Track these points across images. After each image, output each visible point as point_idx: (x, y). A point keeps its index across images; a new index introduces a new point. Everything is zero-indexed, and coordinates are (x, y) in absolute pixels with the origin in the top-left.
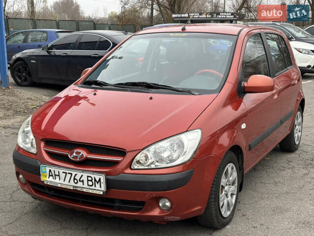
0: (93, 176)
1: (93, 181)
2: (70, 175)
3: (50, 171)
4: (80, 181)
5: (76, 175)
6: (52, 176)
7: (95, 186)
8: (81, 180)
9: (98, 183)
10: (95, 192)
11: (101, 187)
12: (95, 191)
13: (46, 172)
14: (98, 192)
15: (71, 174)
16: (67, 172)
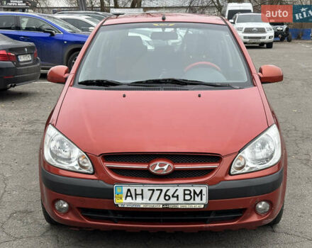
0: (192, 189)
1: (192, 194)
2: (159, 192)
3: (129, 190)
4: (173, 196)
5: (168, 190)
6: (131, 196)
8: (175, 195)
9: (198, 195)
10: (193, 206)
11: (201, 200)
13: (122, 193)
14: (197, 206)
15: (161, 190)
16: (155, 188)
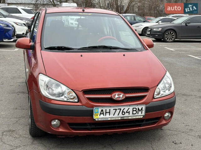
0: (137, 107)
4: (127, 112)
5: (124, 109)
7: (138, 114)
9: (140, 111)
11: (142, 113)
12: (137, 117)
